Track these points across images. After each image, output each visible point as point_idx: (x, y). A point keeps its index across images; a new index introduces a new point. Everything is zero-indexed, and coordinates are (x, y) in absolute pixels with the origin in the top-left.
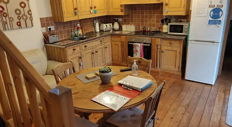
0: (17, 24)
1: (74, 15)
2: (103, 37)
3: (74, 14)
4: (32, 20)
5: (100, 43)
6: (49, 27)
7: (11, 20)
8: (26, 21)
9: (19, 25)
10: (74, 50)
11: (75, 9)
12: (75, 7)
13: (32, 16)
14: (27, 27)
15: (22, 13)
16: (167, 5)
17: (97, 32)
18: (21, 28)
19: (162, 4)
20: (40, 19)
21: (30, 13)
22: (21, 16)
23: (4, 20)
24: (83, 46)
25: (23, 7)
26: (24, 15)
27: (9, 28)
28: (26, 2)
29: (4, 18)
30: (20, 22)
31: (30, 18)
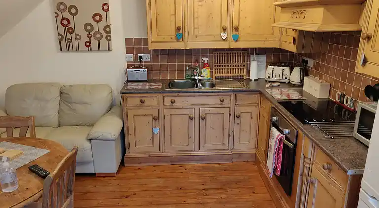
0: (86, 43)
2: (230, 93)
3: (174, 37)
4: (109, 41)
5: (219, 103)
8: (99, 42)
10: (142, 102)
11: (178, 29)
12: (179, 24)
13: (112, 34)
14: (99, 49)
15: (96, 29)
18: (91, 50)
21: (108, 30)
22: (92, 33)
24: (168, 100)
25: (98, 22)
26: (98, 32)
27: (75, 49)
28: (103, 13)
29: (69, 35)
30: (90, 43)
31: (106, 37)
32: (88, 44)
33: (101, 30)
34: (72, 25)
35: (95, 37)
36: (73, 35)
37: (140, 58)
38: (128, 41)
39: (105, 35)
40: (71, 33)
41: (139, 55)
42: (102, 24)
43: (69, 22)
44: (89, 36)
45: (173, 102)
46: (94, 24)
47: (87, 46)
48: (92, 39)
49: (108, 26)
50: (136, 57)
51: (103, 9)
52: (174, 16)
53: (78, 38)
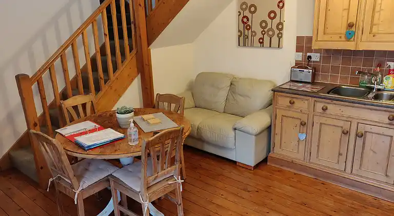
0: (259, 40)
1: (343, 39)
3: (343, 36)
4: (280, 38)
8: (271, 38)
10: (292, 103)
11: (350, 26)
12: (352, 20)
14: (270, 46)
15: (269, 26)
18: (263, 46)
21: (280, 27)
22: (266, 30)
23: (246, 33)
25: (272, 19)
26: (271, 29)
27: (249, 45)
28: (277, 11)
29: (246, 31)
30: (263, 39)
31: (278, 34)
32: (261, 41)
33: (274, 27)
34: (249, 23)
35: (268, 34)
36: (250, 31)
37: (310, 57)
38: (299, 39)
39: (277, 32)
40: (248, 30)
41: (308, 54)
42: (276, 21)
43: (248, 20)
44: (263, 33)
45: (325, 109)
46: (269, 21)
47: (260, 42)
48: (266, 36)
49: (281, 23)
50: (306, 55)
51: (278, 6)
52: (347, 11)
53: (254, 34)
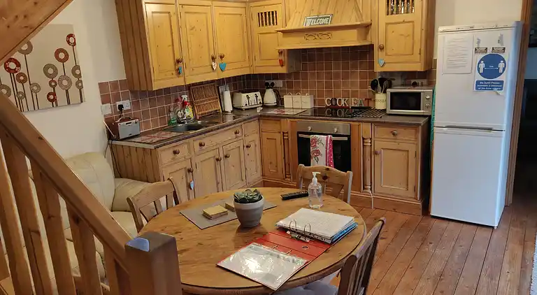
0: (48, 96)
1: (175, 76)
2: (240, 124)
3: (174, 72)
4: (80, 88)
5: (234, 135)
6: (118, 103)
7: (35, 88)
8: (67, 91)
9: (52, 101)
10: (175, 153)
11: (178, 61)
12: (178, 57)
13: (82, 79)
14: (69, 103)
15: (61, 73)
16: (381, 48)
17: (228, 112)
18: (57, 105)
19: (371, 46)
20: (101, 85)
21: (77, 72)
22: (56, 79)
23: (20, 88)
24: (196, 144)
25: (63, 61)
26: (65, 77)
28: (68, 48)
29: (19, 86)
30: (54, 94)
31: (77, 84)
32: (52, 97)
33: (69, 74)
34: (23, 70)
35: (61, 85)
36: (27, 84)
37: (121, 107)
39: (74, 80)
40: (23, 82)
42: (70, 64)
43: (18, 65)
44: (53, 84)
46: (59, 65)
47: (49, 100)
48: (58, 89)
49: (77, 67)
50: (115, 106)
51: (68, 42)
52: (171, 47)
